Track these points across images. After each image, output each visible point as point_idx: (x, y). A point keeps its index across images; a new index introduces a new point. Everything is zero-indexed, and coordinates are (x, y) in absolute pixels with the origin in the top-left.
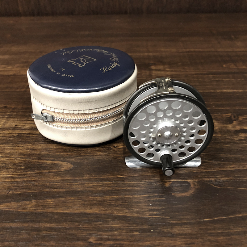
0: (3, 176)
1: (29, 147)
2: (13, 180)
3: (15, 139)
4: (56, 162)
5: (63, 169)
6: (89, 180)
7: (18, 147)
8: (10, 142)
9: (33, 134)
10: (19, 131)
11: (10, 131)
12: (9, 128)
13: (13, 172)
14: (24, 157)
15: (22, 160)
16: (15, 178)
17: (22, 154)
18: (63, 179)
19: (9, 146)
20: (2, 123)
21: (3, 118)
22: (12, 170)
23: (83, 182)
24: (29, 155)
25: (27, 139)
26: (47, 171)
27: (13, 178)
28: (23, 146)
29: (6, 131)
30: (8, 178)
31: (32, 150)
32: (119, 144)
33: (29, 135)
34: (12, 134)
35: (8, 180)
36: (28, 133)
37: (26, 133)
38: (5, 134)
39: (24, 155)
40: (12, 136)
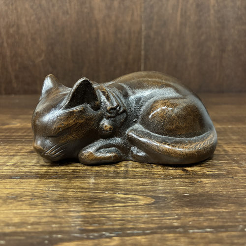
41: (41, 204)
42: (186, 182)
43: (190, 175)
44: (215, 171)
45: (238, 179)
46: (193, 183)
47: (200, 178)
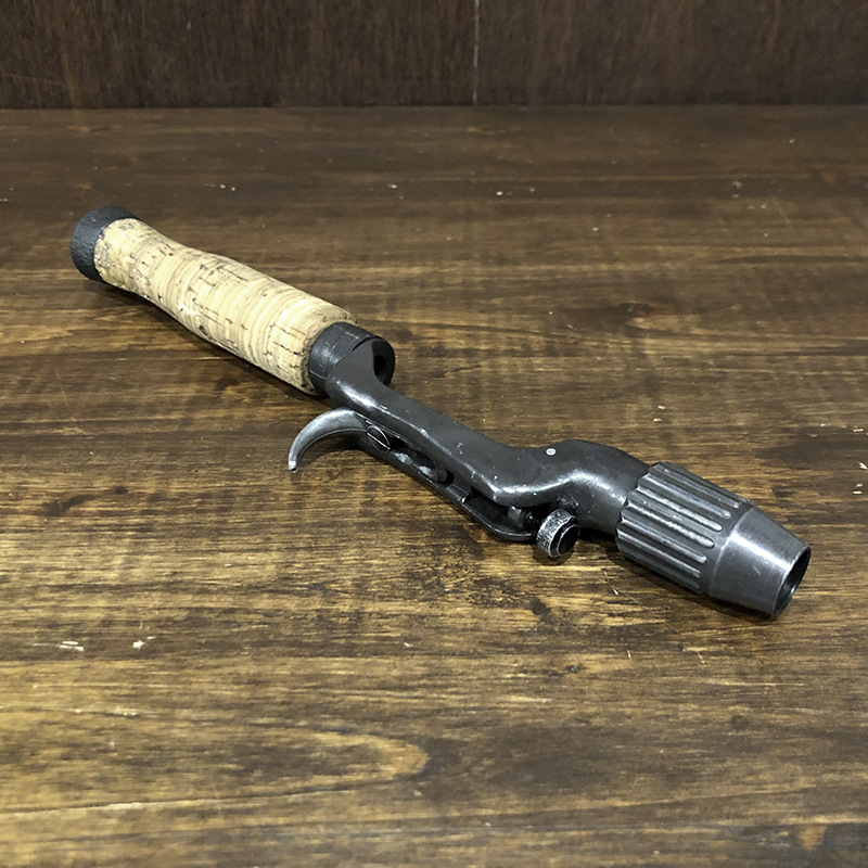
0: (162, 805)
1: (243, 670)
2: (201, 825)
3: (178, 634)
4: (357, 741)
5: (392, 769)
6: (503, 822)
7: (200, 672)
8: (161, 646)
9: (249, 613)
10: (190, 597)
11: (155, 600)
12: (149, 587)
13: (198, 785)
14: (230, 715)
15: (224, 728)
16: (213, 813)
17: (218, 705)
18: (400, 817)
19: (162, 668)
20: (118, 561)
21: (119, 542)
22: (193, 777)
23: (480, 832)
24: (246, 707)
25: (226, 632)
26: (330, 780)
27: (204, 814)
28: (217, 667)
29: (139, 597)
30: (181, 813)
31: (256, 682)
32: (585, 657)
33: (230, 617)
34: (166, 614)
35: (183, 826)
36: (226, 605)
37: (219, 605)
38: (134, 609)
39: (229, 708)
40: (169, 619)
41: (97, 780)
42: (534, 672)
43: (551, 632)
44: (633, 614)
45: (694, 653)
46: (555, 674)
47: (579, 649)
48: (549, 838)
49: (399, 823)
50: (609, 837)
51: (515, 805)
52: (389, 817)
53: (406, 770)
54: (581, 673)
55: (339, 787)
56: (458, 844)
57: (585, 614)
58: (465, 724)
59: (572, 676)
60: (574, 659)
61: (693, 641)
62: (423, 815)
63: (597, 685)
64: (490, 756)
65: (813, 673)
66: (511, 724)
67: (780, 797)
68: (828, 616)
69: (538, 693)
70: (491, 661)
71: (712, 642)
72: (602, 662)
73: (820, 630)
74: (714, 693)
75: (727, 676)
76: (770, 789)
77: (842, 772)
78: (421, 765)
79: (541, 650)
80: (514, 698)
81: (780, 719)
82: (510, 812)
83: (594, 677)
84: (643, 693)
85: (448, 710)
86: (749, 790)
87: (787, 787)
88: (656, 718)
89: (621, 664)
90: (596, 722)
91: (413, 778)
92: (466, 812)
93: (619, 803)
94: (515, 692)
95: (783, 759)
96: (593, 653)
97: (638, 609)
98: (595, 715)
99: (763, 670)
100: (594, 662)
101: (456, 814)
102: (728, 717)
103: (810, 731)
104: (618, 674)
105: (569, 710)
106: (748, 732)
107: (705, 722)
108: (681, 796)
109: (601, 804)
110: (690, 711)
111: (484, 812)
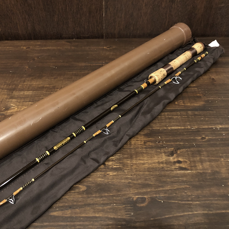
5: (82, 190)
18: (82, 196)
23: (93, 198)
32: (110, 172)
42: (102, 175)
43: (105, 168)
44: (118, 165)
45: (125, 172)
46: (105, 175)
47: (109, 171)
48: (101, 199)
49: (82, 197)
50: (109, 199)
51: (97, 195)
52: (81, 196)
53: (83, 190)
54: (109, 175)
55: (74, 192)
56: (90, 200)
57: (111, 165)
58: (92, 183)
59: (108, 176)
60: (108, 173)
61: (126, 170)
62: (85, 196)
63: (111, 177)
64: (95, 188)
65: (142, 175)
66: (98, 183)
67: (132, 193)
68: (146, 165)
69: (102, 178)
70: (96, 173)
71: (128, 170)
72: (112, 173)
73: (144, 168)
74: (127, 178)
75: (129, 175)
76: (131, 192)
77: (142, 190)
78: (86, 189)
79: (104, 171)
80: (99, 179)
81: (135, 182)
82: (97, 196)
83: (111, 176)
84: (117, 178)
85: (90, 181)
86: (129, 192)
87: (134, 192)
88: (118, 182)
89: (115, 174)
90: (110, 183)
91: (84, 191)
92: (91, 196)
93: (111, 194)
94: (99, 178)
95: (134, 188)
96: (111, 172)
97: (119, 164)
98: (110, 182)
99: (135, 175)
100: (111, 173)
101: (89, 196)
102: (128, 182)
103: (139, 184)
104: (114, 175)
105: (106, 181)
106: (130, 184)
107: (125, 183)
108: (119, 193)
109: (109, 195)
110: (123, 181)
111: (93, 196)
